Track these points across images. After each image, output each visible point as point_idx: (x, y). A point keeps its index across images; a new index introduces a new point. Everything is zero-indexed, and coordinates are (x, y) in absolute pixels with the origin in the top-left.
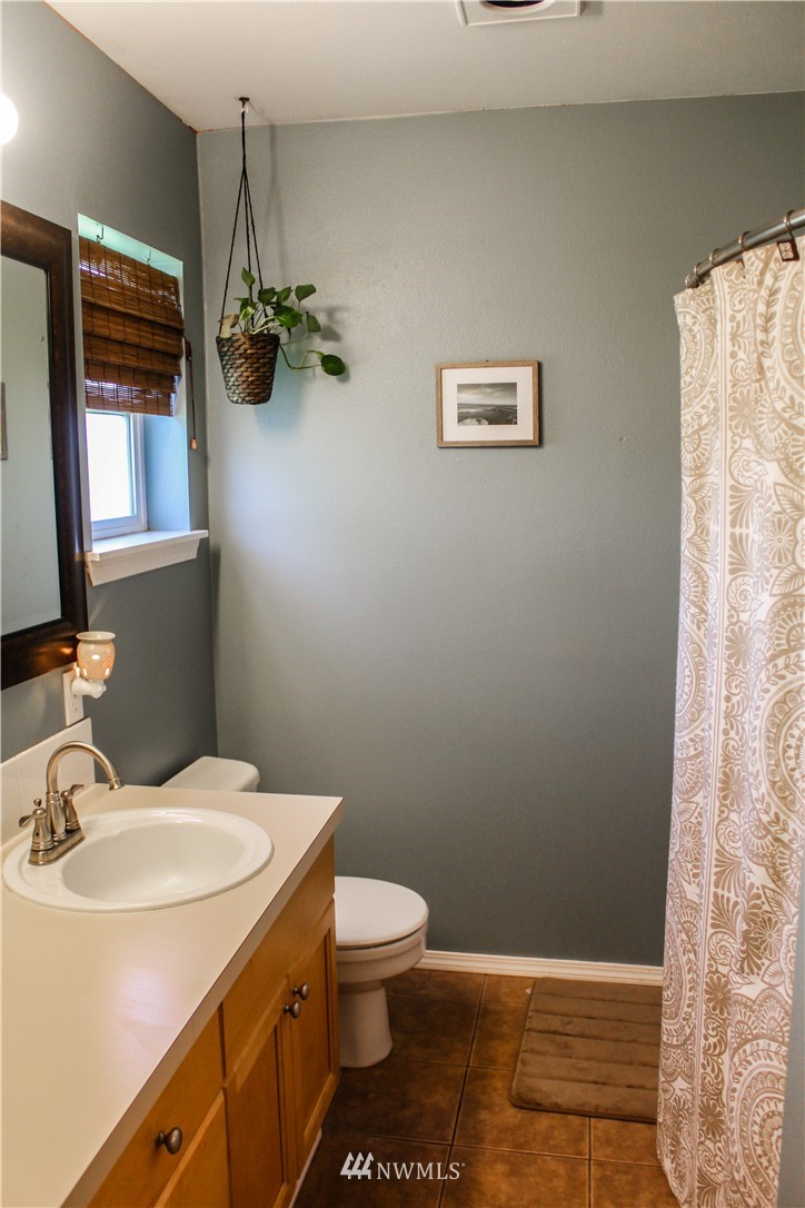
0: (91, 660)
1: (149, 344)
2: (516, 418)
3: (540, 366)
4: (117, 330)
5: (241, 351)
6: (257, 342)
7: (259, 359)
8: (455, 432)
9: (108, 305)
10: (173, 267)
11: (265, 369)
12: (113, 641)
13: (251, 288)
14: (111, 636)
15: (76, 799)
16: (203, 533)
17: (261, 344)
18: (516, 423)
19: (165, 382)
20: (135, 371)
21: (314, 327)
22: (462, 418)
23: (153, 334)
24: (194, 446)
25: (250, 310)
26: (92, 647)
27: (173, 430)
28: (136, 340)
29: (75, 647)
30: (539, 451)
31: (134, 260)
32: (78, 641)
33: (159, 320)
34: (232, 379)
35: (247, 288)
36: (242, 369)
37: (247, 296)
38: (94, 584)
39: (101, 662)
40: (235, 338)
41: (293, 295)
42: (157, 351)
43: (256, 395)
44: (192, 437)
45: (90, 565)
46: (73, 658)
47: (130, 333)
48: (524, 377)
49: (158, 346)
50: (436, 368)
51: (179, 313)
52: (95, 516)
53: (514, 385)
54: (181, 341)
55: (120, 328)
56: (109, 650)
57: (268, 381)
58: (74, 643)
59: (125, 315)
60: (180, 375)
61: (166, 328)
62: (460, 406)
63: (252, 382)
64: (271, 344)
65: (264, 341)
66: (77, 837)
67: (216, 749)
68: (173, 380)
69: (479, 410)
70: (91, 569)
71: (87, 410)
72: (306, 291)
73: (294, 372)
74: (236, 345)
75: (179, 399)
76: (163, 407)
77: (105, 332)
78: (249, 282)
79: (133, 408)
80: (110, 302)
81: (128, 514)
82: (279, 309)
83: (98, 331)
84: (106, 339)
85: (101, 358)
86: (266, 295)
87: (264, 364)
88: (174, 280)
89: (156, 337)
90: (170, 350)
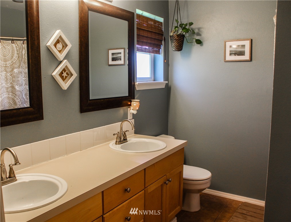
0: (134, 105)
1: (154, 37)
2: (245, 54)
3: (252, 40)
4: (145, 34)
5: (175, 38)
6: (179, 36)
7: (179, 40)
8: (229, 58)
9: (144, 29)
10: (161, 20)
11: (181, 43)
12: (139, 101)
13: (178, 24)
14: (139, 100)
15: (127, 133)
16: (167, 82)
17: (180, 37)
18: (245, 55)
19: (159, 47)
20: (150, 43)
21: (194, 33)
22: (231, 54)
23: (155, 35)
24: (165, 61)
25: (177, 29)
26: (134, 102)
27: (160, 58)
28: (151, 37)
29: (131, 103)
30: (251, 62)
31: (151, 19)
32: (132, 101)
33: (156, 32)
34: (173, 45)
35: (177, 24)
36: (175, 43)
37: (177, 26)
38: (137, 90)
39: (136, 106)
40: (174, 35)
41: (188, 25)
42: (156, 39)
43: (178, 49)
44: (165, 59)
45: (136, 85)
46: (130, 105)
47: (149, 35)
48: (247, 43)
49: (156, 38)
50: (224, 42)
51: (162, 30)
52: (138, 76)
53: (245, 45)
54: (163, 37)
55: (146, 34)
56: (138, 103)
57: (181, 46)
58: (131, 102)
59: (148, 31)
60: (162, 45)
61: (159, 34)
62: (230, 51)
63: (177, 46)
64: (182, 37)
65: (180, 36)
66: (126, 141)
67: (168, 133)
68: (161, 46)
69: (235, 52)
70: (136, 86)
71: (137, 52)
72: (191, 24)
73: (189, 43)
74: (174, 37)
75: (162, 50)
76: (158, 52)
77: (143, 35)
78: (177, 22)
79: (149, 52)
80: (144, 28)
81: (149, 77)
82: (184, 28)
83: (141, 34)
84: (143, 36)
85: (141, 40)
86: (181, 25)
87: (180, 41)
88: (161, 23)
89: (156, 36)
90: (160, 39)
